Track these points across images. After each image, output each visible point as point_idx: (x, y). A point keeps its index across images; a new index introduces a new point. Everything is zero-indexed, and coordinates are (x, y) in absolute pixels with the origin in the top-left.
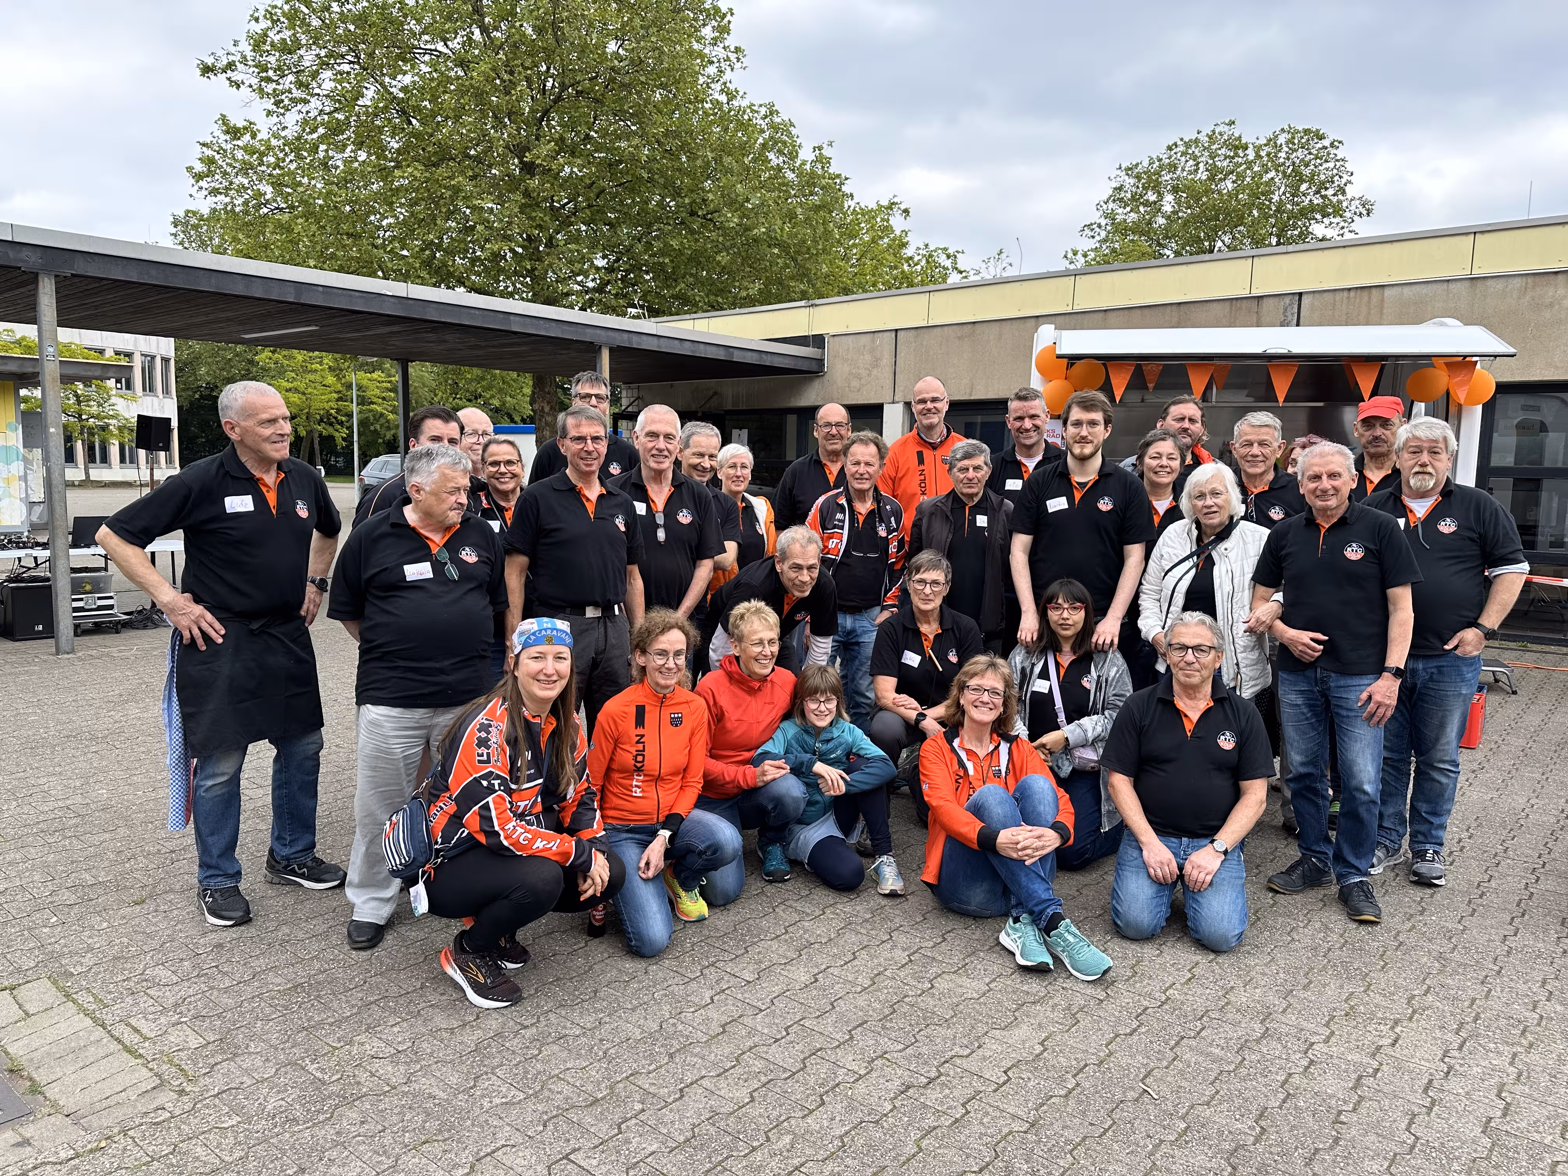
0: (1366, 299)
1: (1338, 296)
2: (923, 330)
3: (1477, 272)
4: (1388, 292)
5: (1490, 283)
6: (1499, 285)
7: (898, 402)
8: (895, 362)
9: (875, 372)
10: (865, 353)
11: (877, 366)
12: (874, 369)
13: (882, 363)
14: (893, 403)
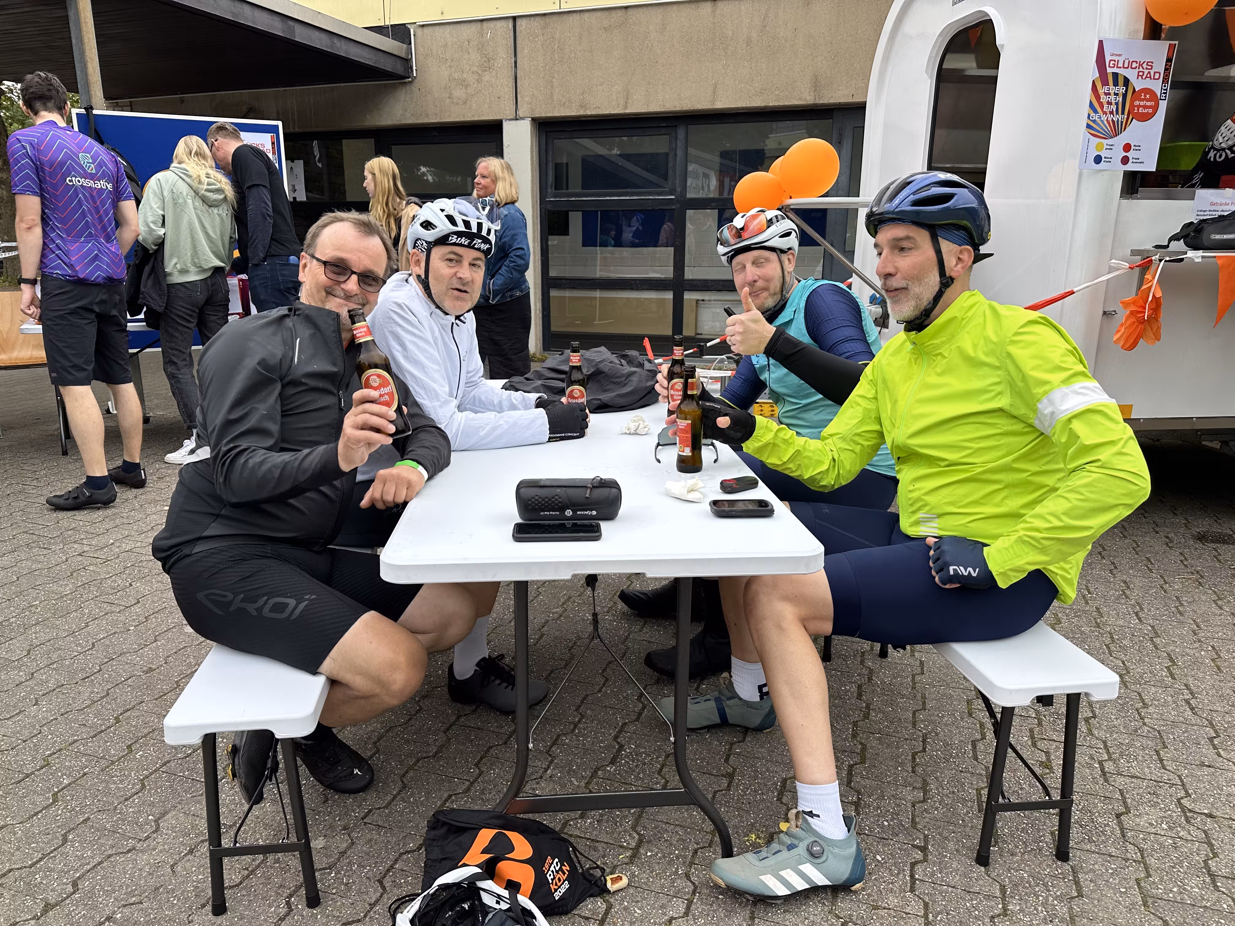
2: (554, 18)
7: (523, 118)
8: (516, 62)
9: (487, 77)
10: (470, 51)
11: (490, 68)
12: (485, 73)
13: (496, 64)
14: (517, 119)
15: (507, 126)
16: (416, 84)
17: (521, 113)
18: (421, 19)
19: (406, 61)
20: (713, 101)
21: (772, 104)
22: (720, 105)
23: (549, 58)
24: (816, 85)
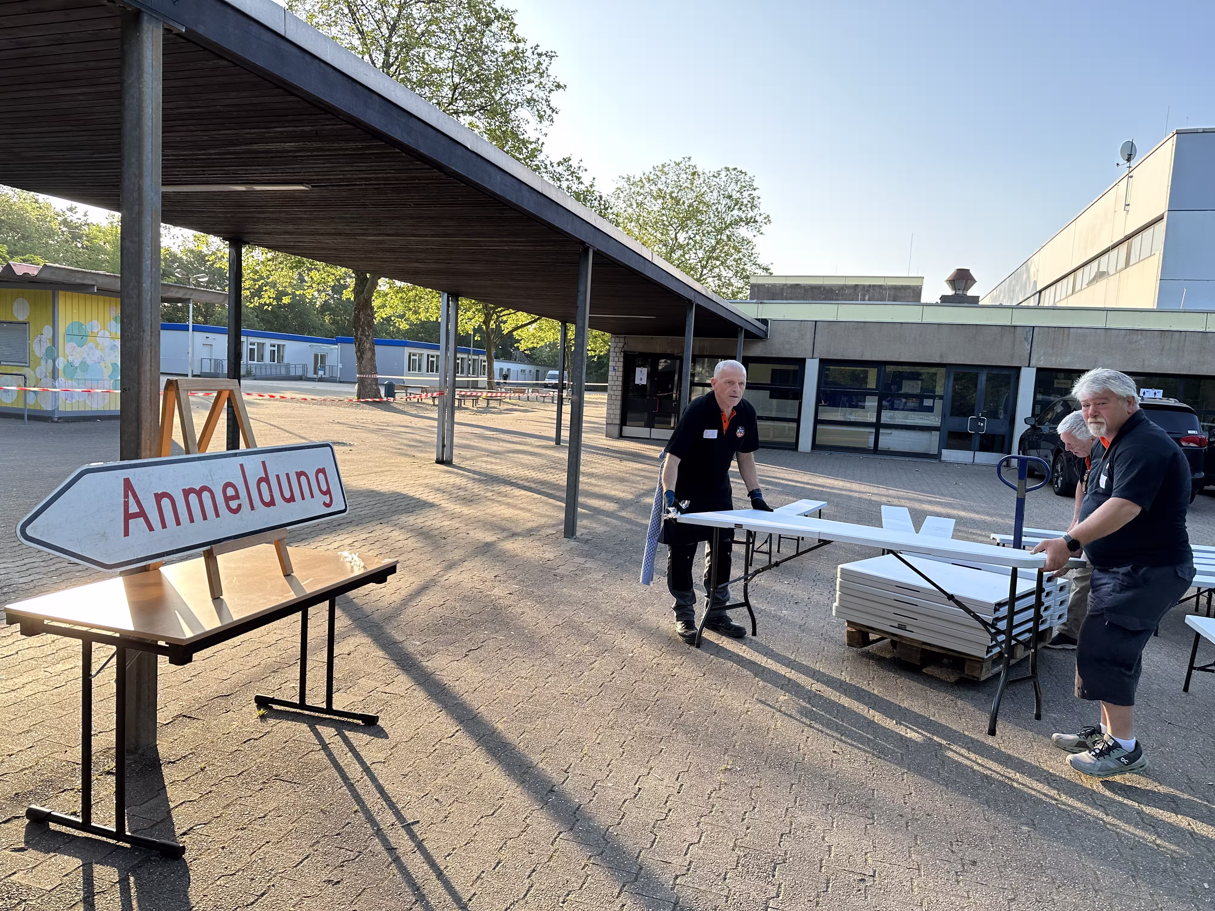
0: (1062, 332)
1: (1050, 330)
2: (833, 322)
3: (1108, 326)
4: (1071, 330)
5: (1113, 331)
6: (1116, 332)
7: (815, 358)
8: (814, 337)
9: (801, 341)
10: (795, 332)
11: (803, 338)
13: (806, 337)
14: (812, 358)
15: (808, 361)
16: (768, 342)
17: (815, 356)
18: (774, 318)
19: (766, 333)
20: (899, 358)
21: (923, 361)
22: (901, 360)
23: (829, 337)
24: (941, 356)
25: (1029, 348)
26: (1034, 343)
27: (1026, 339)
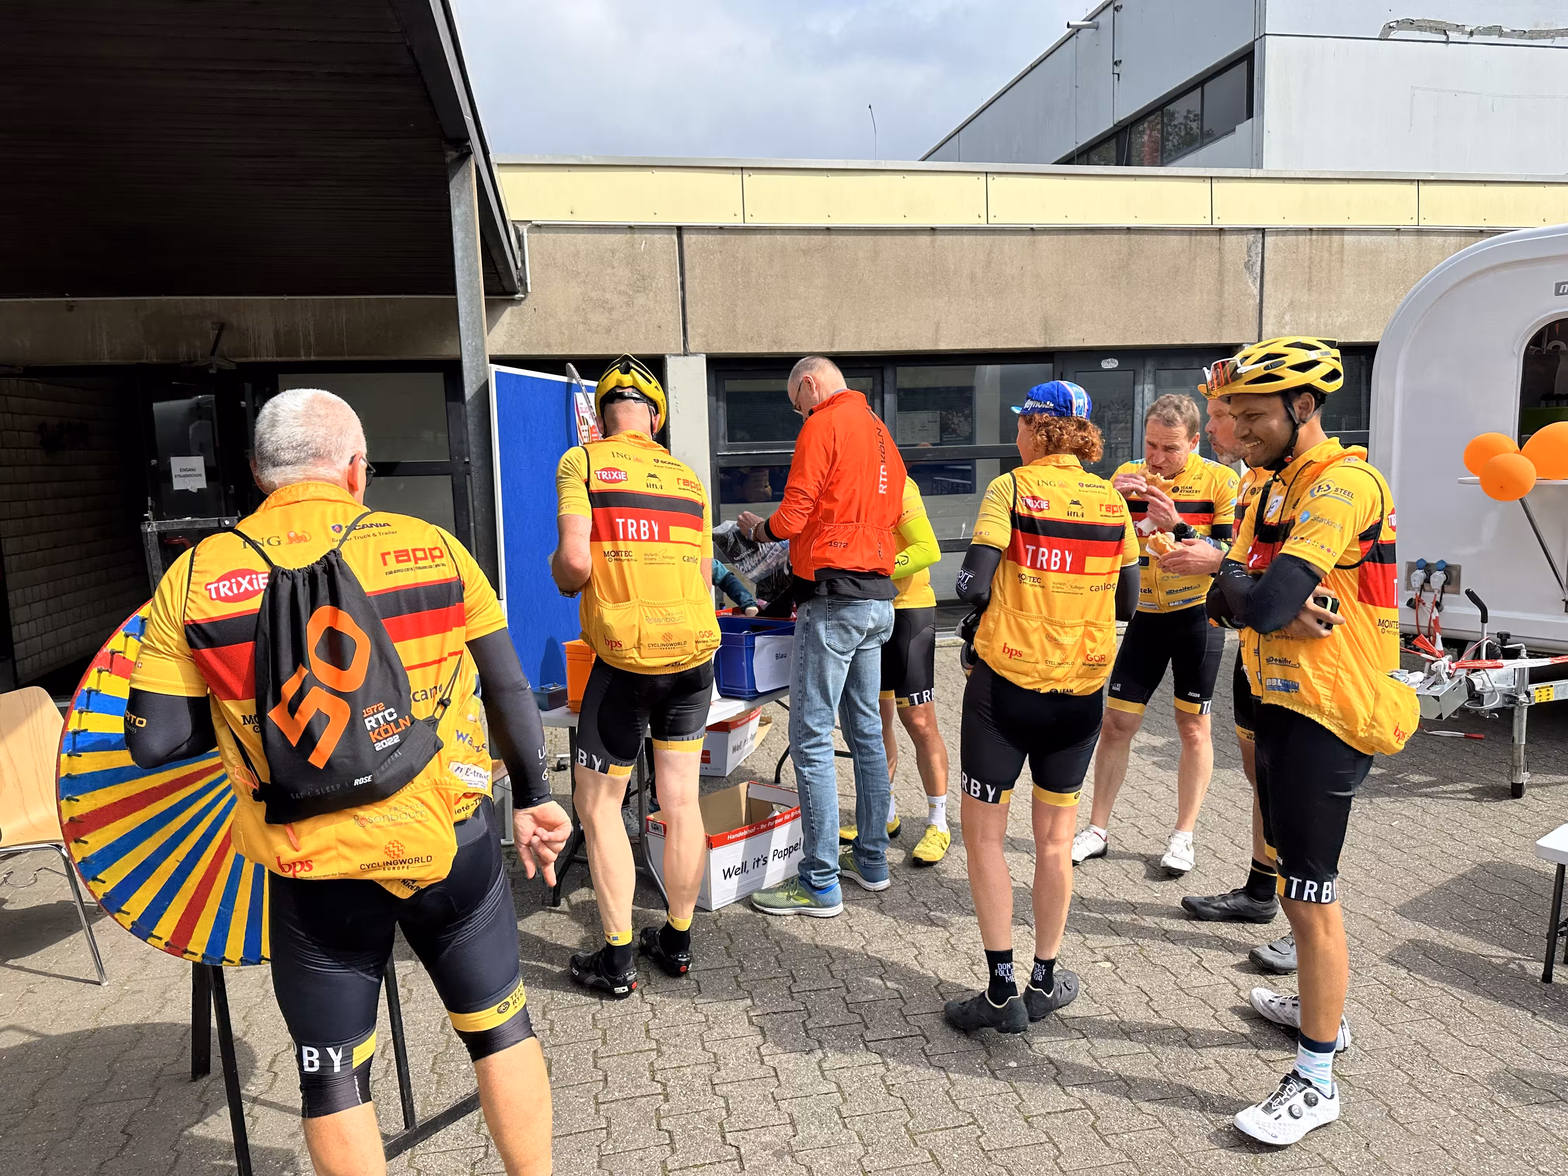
0: (1327, 243)
1: (1300, 237)
4: (1347, 237)
7: (695, 354)
8: (683, 284)
10: (615, 264)
11: (645, 288)
12: (638, 295)
13: (654, 285)
14: (685, 355)
15: (671, 363)
16: (531, 301)
17: (691, 348)
18: (540, 221)
20: (937, 341)
22: (944, 345)
23: (730, 281)
24: (1046, 328)
25: (1256, 292)
26: (1267, 277)
27: (1248, 266)
